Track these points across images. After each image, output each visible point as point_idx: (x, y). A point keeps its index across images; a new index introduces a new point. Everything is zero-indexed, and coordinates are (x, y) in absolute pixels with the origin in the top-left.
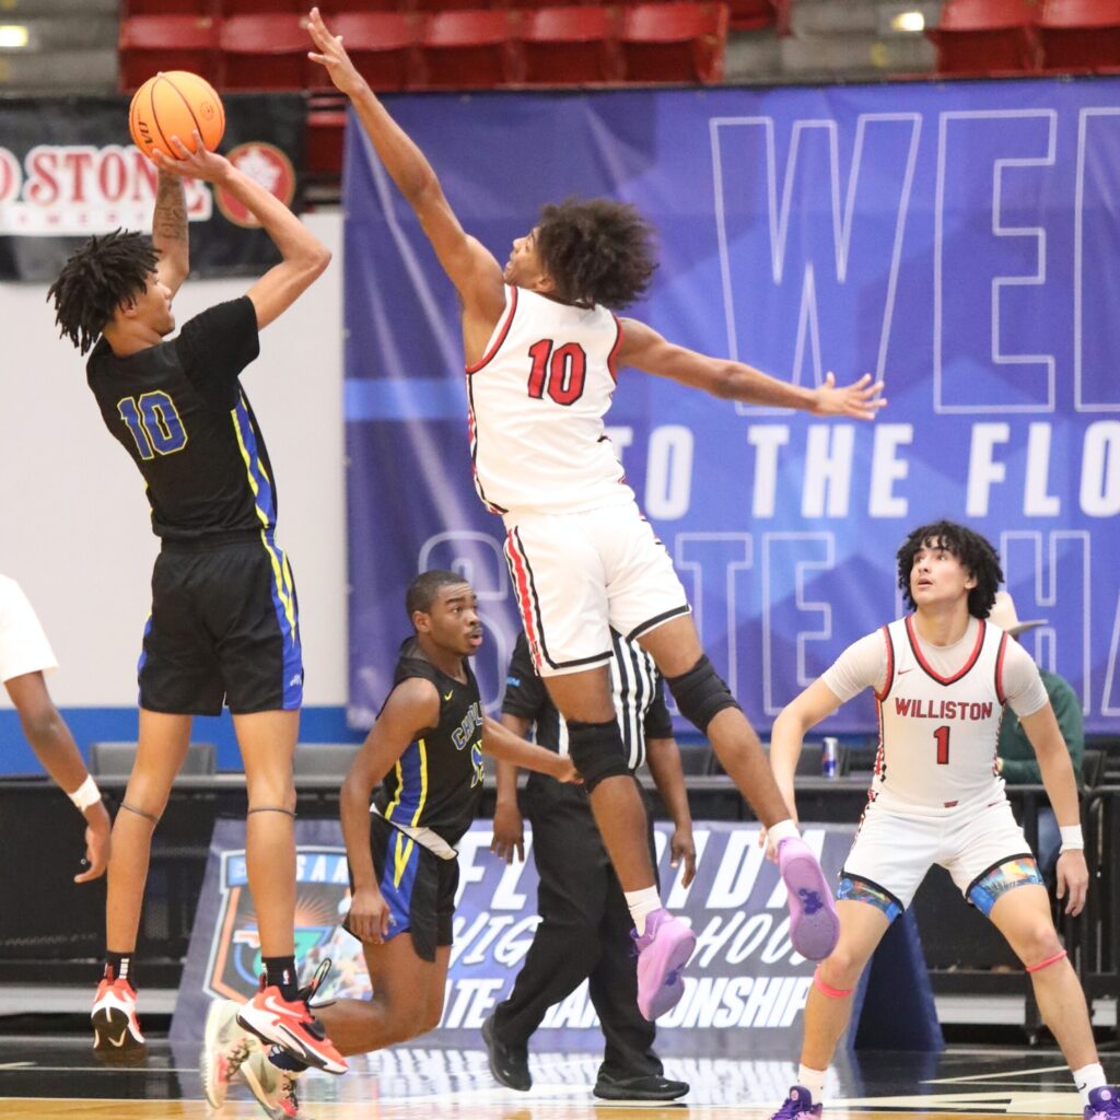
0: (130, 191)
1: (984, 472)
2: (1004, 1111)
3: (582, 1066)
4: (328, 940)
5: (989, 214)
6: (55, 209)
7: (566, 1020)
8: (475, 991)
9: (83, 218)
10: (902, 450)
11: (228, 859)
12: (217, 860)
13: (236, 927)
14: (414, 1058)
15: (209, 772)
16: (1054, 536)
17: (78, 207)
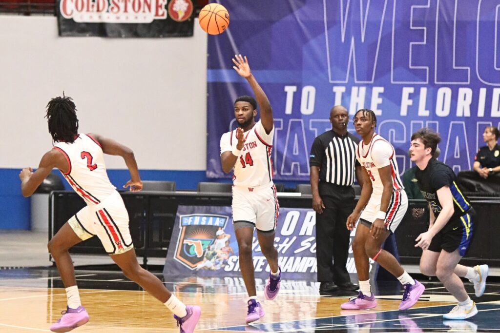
0: (142, 9)
1: (406, 102)
2: (428, 301)
3: (291, 284)
4: (213, 243)
5: (409, 22)
6: (118, 15)
7: (287, 270)
8: (259, 260)
9: (127, 18)
10: (380, 95)
11: (182, 217)
12: (178, 218)
13: (185, 238)
14: (239, 280)
15: (173, 190)
16: (427, 122)
17: (126, 14)
